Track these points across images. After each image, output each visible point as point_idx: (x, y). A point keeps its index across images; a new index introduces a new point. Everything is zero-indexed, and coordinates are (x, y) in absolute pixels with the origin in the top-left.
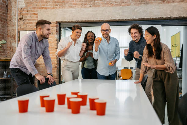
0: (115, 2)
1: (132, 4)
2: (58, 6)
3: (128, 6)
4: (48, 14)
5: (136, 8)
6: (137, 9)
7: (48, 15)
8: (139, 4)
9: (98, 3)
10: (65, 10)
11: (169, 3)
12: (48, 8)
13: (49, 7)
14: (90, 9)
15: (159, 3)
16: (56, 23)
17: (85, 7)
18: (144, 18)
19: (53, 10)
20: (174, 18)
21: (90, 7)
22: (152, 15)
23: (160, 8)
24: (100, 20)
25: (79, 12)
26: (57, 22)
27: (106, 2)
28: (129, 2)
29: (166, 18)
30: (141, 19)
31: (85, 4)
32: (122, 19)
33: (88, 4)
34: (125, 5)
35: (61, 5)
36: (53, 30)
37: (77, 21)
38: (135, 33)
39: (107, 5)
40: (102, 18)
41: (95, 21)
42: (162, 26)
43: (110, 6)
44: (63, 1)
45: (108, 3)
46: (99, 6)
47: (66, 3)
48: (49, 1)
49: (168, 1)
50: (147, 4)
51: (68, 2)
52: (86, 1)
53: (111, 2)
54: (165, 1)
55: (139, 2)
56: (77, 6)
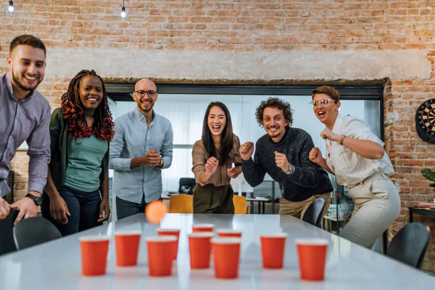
0: (219, 40)
1: (257, 46)
2: (83, 41)
3: (248, 52)
4: (57, 58)
5: (265, 57)
6: (268, 59)
7: (56, 63)
8: (272, 48)
9: (180, 40)
10: (101, 51)
11: (335, 50)
12: (58, 44)
13: (59, 41)
14: (162, 53)
15: (315, 49)
17: (150, 48)
18: (282, 80)
19: (68, 50)
20: (347, 81)
21: (162, 48)
22: (300, 75)
23: (317, 60)
24: (184, 80)
25: (135, 59)
27: (198, 40)
28: (251, 43)
29: (330, 81)
30: (276, 81)
31: (150, 42)
32: (234, 79)
33: (156, 41)
34: (241, 49)
35: (91, 39)
38: (275, 118)
39: (200, 47)
40: (189, 75)
41: (173, 81)
43: (207, 48)
44: (96, 31)
45: (203, 42)
46: (182, 48)
47: (103, 35)
48: (61, 28)
49: (334, 44)
50: (289, 48)
51: (108, 34)
52: (153, 33)
53: (209, 41)
54: (328, 46)
55: (271, 45)
56: (131, 44)
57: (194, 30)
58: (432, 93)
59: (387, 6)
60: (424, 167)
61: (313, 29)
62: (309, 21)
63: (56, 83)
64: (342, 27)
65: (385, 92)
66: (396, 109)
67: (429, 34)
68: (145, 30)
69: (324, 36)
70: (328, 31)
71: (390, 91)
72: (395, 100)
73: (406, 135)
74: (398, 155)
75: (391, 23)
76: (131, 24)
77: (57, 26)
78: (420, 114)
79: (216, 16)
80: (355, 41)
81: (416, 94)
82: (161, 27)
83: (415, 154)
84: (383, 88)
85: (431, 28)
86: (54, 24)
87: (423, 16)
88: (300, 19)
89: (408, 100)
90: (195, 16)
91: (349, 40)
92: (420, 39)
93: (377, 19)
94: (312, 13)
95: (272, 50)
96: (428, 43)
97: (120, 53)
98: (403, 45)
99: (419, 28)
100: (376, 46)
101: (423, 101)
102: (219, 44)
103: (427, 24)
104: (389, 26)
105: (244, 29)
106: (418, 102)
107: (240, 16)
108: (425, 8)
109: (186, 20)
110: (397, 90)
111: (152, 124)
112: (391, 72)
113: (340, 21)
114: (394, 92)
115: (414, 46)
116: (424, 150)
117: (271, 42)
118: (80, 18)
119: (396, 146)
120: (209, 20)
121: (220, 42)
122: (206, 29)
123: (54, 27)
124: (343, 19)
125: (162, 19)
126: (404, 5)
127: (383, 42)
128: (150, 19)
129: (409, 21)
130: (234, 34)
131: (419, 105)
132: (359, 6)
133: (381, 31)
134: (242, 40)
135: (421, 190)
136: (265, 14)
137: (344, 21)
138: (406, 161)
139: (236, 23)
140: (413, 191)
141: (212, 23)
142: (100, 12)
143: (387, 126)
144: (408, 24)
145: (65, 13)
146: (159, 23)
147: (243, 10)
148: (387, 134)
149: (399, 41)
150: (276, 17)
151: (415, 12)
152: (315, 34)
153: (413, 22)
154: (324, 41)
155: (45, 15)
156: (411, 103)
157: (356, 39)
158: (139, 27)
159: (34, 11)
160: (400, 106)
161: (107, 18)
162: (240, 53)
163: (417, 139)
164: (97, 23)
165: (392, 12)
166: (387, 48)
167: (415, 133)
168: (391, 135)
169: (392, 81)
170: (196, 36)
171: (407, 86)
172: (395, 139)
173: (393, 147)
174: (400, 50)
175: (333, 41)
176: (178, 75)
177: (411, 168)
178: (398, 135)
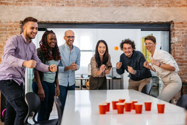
0: (92, 2)
1: (111, 5)
2: (23, 2)
3: (107, 8)
4: (10, 11)
5: (115, 10)
7: (10, 13)
10: (32, 7)
11: (148, 7)
12: (10, 4)
13: (11, 2)
14: (63, 9)
15: (139, 6)
16: (20, 23)
17: (57, 6)
18: (123, 22)
19: (16, 7)
20: (154, 22)
21: (63, 5)
22: (132, 19)
23: (140, 12)
24: (75, 22)
25: (50, 11)
26: (21, 21)
27: (81, 2)
28: (108, 3)
29: (146, 22)
30: (121, 22)
31: (57, 2)
32: (100, 21)
33: (60, 2)
34: (103, 6)
35: (27, 1)
36: (16, 31)
37: (46, 22)
38: (128, 48)
39: (83, 5)
40: (78, 20)
41: (69, 22)
42: (141, 30)
43: (86, 6)
45: (84, 3)
46: (74, 5)
50: (126, 6)
53: (87, 2)
54: (145, 5)
55: (118, 4)
56: (48, 4)
63: (10, 24)
65: (171, 27)
66: (176, 36)
71: (173, 27)
72: (176, 32)
73: (181, 48)
74: (177, 58)
80: (157, 3)
81: (185, 29)
83: (184, 57)
84: (170, 25)
89: (182, 32)
91: (155, 2)
95: (118, 7)
97: (42, 8)
98: (179, 5)
100: (167, 5)
102: (92, 4)
106: (186, 33)
110: (176, 26)
111: (72, 51)
112: (174, 18)
114: (175, 28)
115: (184, 6)
117: (117, 3)
119: (176, 54)
121: (92, 3)
127: (170, 4)
134: (103, 2)
138: (180, 61)
140: (183, 75)
143: (172, 43)
148: (172, 48)
149: (178, 3)
154: (143, 3)
156: (183, 33)
160: (178, 35)
162: (102, 8)
163: (185, 50)
166: (172, 6)
168: (174, 48)
169: (174, 22)
171: (181, 25)
172: (176, 50)
173: (175, 54)
174: (178, 7)
175: (147, 3)
176: (72, 20)
177: (182, 64)
178: (177, 48)
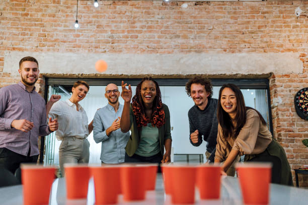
0: (148, 46)
1: (176, 50)
2: (46, 47)
3: (170, 54)
5: (182, 58)
8: (187, 51)
9: (119, 46)
10: (59, 54)
11: (233, 52)
12: (27, 50)
13: (28, 47)
14: (105, 56)
15: (218, 52)
17: (96, 52)
18: (195, 74)
20: (242, 75)
21: (105, 52)
22: (208, 71)
23: (220, 60)
24: (122, 75)
25: (85, 60)
26: (41, 75)
27: (132, 46)
28: (172, 48)
29: (230, 76)
30: (191, 75)
31: (96, 47)
32: (159, 74)
33: (101, 47)
34: (164, 52)
35: (52, 46)
37: (80, 75)
38: (199, 91)
39: (134, 51)
40: (126, 72)
41: (114, 75)
43: (139, 52)
44: (56, 40)
45: (136, 48)
46: (121, 51)
47: (62, 43)
48: (29, 38)
49: (232, 49)
50: (199, 51)
51: (64, 42)
52: (99, 42)
53: (140, 47)
54: (228, 50)
55: (186, 49)
56: (82, 50)
57: (130, 39)
58: (305, 83)
59: (268, 23)
60: (303, 138)
61: (216, 38)
62: (213, 32)
64: (237, 36)
65: (270, 83)
66: (280, 95)
67: (300, 42)
68: (93, 39)
69: (224, 43)
70: (227, 39)
71: (274, 82)
72: (278, 89)
73: (289, 114)
74: (284, 129)
75: (271, 34)
76: (82, 35)
77: (26, 37)
78: (297, 99)
79: (146, 29)
80: (247, 47)
81: (294, 84)
82: (105, 38)
83: (296, 129)
84: (269, 81)
85: (301, 38)
86: (24, 35)
87: (294, 29)
88: (207, 31)
89: (288, 89)
90: (130, 29)
91: (242, 45)
92: (293, 45)
93: (262, 31)
94: (215, 27)
95: (187, 53)
96: (299, 48)
97: (74, 56)
98: (281, 49)
99: (292, 38)
100: (262, 50)
101: (299, 89)
102: (148, 49)
103: (298, 35)
104: (271, 36)
105: (166, 38)
106: (295, 90)
107: (163, 29)
108: (295, 24)
109: (123, 32)
110: (279, 81)
112: (274, 69)
113: (235, 33)
114: (277, 83)
115: (289, 50)
116: (302, 126)
117: (186, 47)
118: (44, 31)
119: (281, 123)
120: (140, 32)
122: (138, 39)
123: (24, 37)
124: (237, 31)
125: (106, 32)
126: (280, 22)
127: (267, 48)
128: (97, 32)
129: (285, 32)
130: (158, 42)
131: (296, 93)
132: (248, 22)
133: (265, 39)
134: (165, 46)
135: (303, 156)
136: (181, 28)
137: (238, 33)
138: (290, 134)
139: (160, 34)
140: (297, 157)
141: (143, 33)
142: (60, 26)
143: (273, 108)
144: (283, 34)
145: (33, 27)
146: (103, 34)
147: (165, 25)
148: (274, 114)
149: (278, 47)
150: (189, 30)
151: (288, 26)
152: (218, 41)
153: (288, 33)
154: (225, 47)
155: (18, 28)
156: (290, 91)
157: (248, 45)
158: (88, 37)
159: (10, 26)
160: (282, 93)
161: (65, 30)
162: (163, 55)
163: (296, 117)
164: (57, 34)
165: (272, 26)
166: (270, 51)
167: (295, 113)
168: (277, 114)
169: (276, 75)
170: (131, 43)
171: (286, 79)
172: (280, 117)
173: (279, 123)
174: (280, 53)
175: (231, 47)
176: (117, 72)
177: (294, 139)
178: (282, 114)
